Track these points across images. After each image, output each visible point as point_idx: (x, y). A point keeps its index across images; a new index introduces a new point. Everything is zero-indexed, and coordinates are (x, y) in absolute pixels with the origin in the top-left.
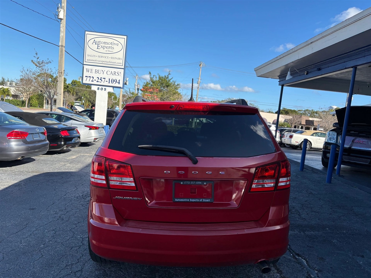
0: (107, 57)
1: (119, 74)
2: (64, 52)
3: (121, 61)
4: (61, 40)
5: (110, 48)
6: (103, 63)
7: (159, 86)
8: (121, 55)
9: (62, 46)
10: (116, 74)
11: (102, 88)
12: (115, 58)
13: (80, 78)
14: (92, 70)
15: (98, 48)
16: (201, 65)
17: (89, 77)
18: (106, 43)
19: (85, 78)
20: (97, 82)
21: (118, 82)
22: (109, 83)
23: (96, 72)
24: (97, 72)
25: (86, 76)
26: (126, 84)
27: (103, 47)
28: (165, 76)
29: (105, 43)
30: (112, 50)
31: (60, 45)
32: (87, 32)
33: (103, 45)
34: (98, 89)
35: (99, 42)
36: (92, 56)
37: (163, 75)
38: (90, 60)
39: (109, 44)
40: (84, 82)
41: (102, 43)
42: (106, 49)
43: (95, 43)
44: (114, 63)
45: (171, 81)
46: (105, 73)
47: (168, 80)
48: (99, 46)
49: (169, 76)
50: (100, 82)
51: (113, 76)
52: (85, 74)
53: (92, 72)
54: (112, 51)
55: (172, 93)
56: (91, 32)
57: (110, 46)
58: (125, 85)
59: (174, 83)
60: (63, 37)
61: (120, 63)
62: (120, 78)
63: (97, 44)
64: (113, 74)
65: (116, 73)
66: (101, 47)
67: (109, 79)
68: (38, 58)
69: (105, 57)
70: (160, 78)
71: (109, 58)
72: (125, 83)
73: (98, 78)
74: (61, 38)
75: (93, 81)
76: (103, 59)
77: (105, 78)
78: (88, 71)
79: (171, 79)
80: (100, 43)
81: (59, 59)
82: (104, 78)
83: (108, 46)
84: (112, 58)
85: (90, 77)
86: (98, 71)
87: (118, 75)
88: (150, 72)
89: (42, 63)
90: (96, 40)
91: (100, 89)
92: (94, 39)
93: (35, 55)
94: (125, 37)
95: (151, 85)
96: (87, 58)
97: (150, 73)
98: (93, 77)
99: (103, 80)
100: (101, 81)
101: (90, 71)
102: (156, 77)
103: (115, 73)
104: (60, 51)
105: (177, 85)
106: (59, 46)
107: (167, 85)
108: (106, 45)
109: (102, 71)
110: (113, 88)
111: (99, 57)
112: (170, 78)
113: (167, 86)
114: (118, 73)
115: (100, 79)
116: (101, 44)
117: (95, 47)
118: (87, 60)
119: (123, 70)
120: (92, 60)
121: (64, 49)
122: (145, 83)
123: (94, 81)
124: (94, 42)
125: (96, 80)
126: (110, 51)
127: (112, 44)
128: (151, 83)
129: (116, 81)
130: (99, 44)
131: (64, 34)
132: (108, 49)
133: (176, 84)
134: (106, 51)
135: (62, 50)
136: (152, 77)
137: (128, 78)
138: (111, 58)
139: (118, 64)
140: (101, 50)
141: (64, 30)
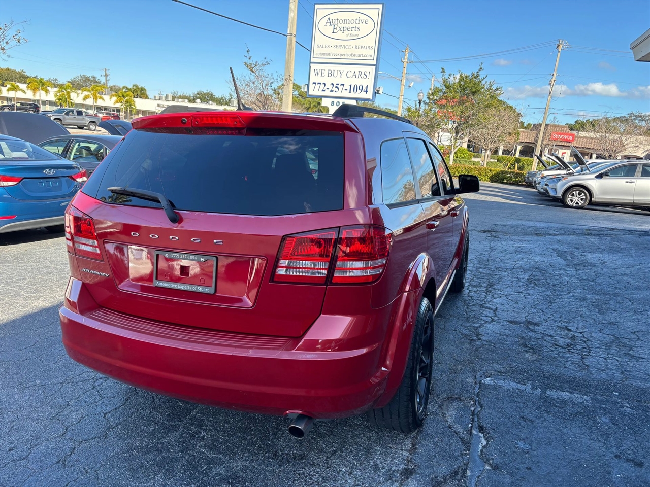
0: (347, 47)
1: (367, 74)
2: (294, 43)
3: (371, 52)
4: (289, 26)
5: (354, 29)
6: (342, 57)
7: (459, 94)
8: (372, 40)
9: (291, 35)
10: (363, 75)
11: (338, 102)
12: (362, 47)
13: (305, 86)
14: (323, 71)
15: (334, 32)
16: (561, 46)
17: (318, 83)
18: (348, 21)
19: (312, 86)
20: (331, 91)
21: (365, 90)
22: (350, 92)
23: (330, 75)
24: (331, 73)
25: (314, 83)
26: (378, 92)
27: (342, 29)
28: (473, 74)
29: (346, 21)
30: (356, 33)
31: (288, 33)
32: (317, 6)
33: (343, 25)
34: (333, 103)
35: (336, 21)
36: (324, 46)
37: (468, 73)
38: (320, 54)
39: (353, 22)
40: (311, 93)
41: (341, 21)
42: (346, 32)
43: (329, 24)
44: (360, 56)
45: (483, 82)
46: (344, 74)
47: (477, 80)
48: (336, 29)
49: (479, 73)
50: (335, 91)
51: (357, 79)
52: (313, 78)
53: (323, 75)
54: (356, 36)
55: (482, 105)
56: (324, 4)
57: (354, 25)
58: (377, 95)
59: (490, 87)
60: (293, 19)
61: (370, 56)
62: (369, 82)
63: (332, 24)
64: (357, 77)
65: (363, 73)
66: (338, 29)
67: (351, 86)
68: (250, 59)
69: (345, 47)
70: (461, 79)
71: (352, 47)
72: (376, 91)
73: (332, 84)
74: (290, 21)
75: (324, 91)
76: (342, 51)
77: (343, 85)
78: (317, 73)
79: (484, 78)
80: (338, 22)
81: (287, 57)
82: (341, 85)
83: (351, 25)
84: (356, 47)
85: (320, 83)
86: (333, 71)
87: (365, 77)
88: (443, 69)
89: (256, 65)
90: (332, 17)
91: (335, 103)
92: (327, 17)
93: (247, 54)
94: (380, 6)
95: (445, 93)
96: (316, 50)
97: (443, 71)
98: (324, 84)
99: (340, 87)
100: (336, 89)
101: (320, 74)
102: (454, 77)
103: (360, 73)
104: (288, 43)
105: (495, 91)
106: (287, 36)
107: (474, 90)
108: (348, 24)
109: (339, 71)
110: (357, 101)
111: (335, 47)
112: (481, 77)
113: (474, 93)
114: (365, 73)
115: (336, 87)
116: (339, 24)
117: (328, 30)
118: (317, 54)
119: (374, 67)
120: (324, 54)
121: (294, 39)
122: (432, 89)
123: (326, 90)
124: (328, 21)
125: (328, 89)
126: (353, 35)
127: (357, 21)
128: (445, 89)
129: (361, 88)
130: (336, 24)
131: (294, 14)
132: (350, 32)
133: (494, 87)
134: (347, 35)
135: (291, 41)
136: (446, 78)
137: (413, 83)
138: (354, 47)
139: (366, 58)
140: (339, 35)
141: (295, 7)
